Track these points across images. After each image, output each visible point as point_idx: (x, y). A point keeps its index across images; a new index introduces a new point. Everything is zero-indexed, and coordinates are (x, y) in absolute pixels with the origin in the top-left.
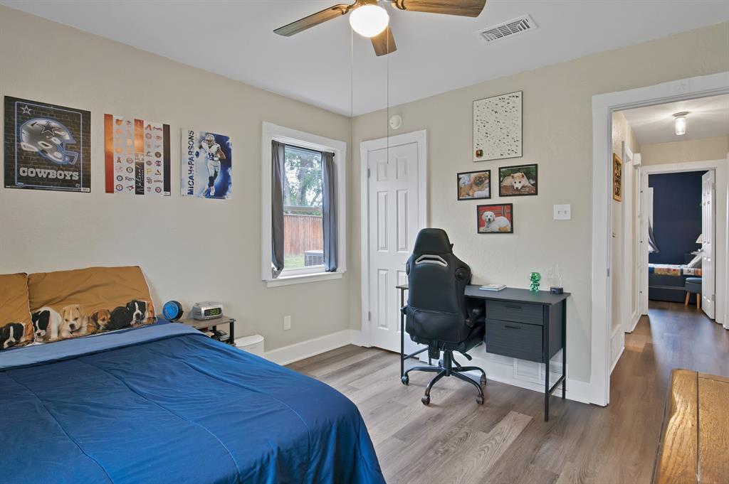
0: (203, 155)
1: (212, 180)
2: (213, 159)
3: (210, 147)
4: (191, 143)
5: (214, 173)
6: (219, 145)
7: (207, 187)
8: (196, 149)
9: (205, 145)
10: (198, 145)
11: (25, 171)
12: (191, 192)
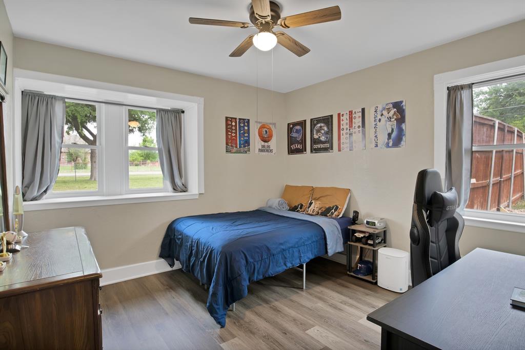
0: (383, 119)
1: (389, 135)
2: (391, 121)
3: (388, 113)
4: (376, 114)
5: (391, 130)
6: (395, 109)
7: (387, 140)
8: (379, 117)
9: (385, 113)
10: (380, 114)
11: (315, 146)
12: (377, 146)
